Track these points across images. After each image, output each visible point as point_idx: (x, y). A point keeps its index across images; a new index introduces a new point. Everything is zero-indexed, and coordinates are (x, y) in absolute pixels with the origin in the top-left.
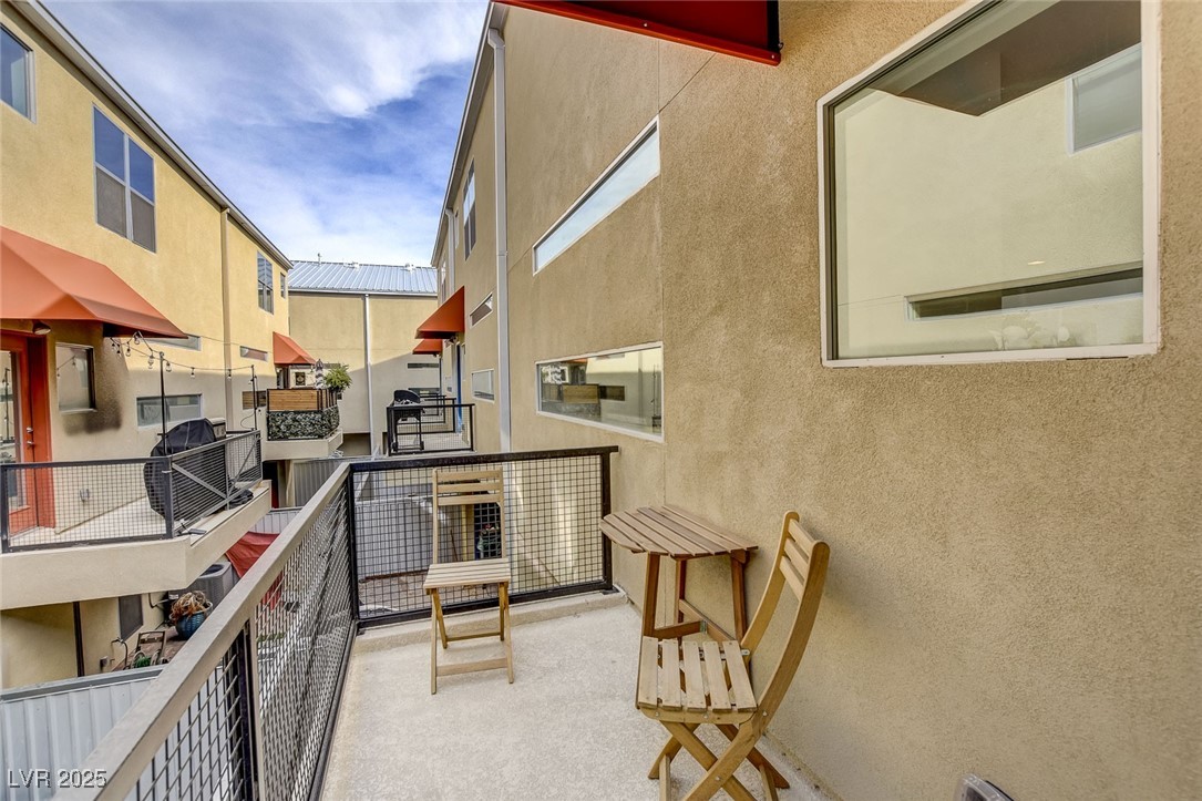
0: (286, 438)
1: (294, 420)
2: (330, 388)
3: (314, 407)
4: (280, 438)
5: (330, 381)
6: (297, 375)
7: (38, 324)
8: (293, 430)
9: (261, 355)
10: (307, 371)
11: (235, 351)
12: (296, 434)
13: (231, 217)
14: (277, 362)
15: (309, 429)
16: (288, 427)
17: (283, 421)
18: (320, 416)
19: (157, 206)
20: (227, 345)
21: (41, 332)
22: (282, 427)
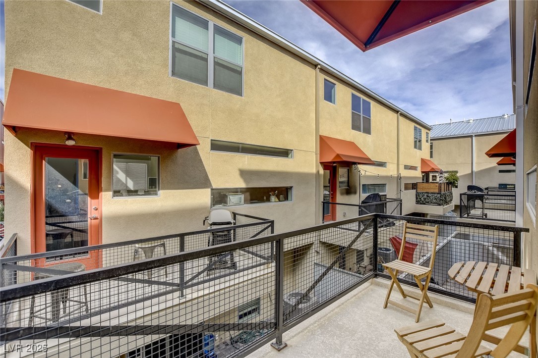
0: (424, 204)
1: (428, 196)
2: (447, 183)
3: (437, 191)
4: (421, 204)
5: (447, 179)
6: (433, 176)
7: (334, 162)
8: (427, 200)
9: (414, 168)
10: (437, 174)
11: (402, 167)
12: (428, 202)
13: (402, 115)
14: (423, 171)
15: (434, 201)
16: (425, 199)
17: (423, 196)
18: (439, 195)
19: (372, 118)
20: (398, 165)
21: (334, 165)
22: (422, 199)
